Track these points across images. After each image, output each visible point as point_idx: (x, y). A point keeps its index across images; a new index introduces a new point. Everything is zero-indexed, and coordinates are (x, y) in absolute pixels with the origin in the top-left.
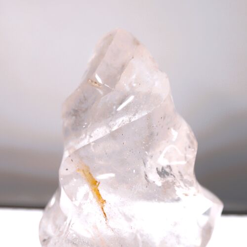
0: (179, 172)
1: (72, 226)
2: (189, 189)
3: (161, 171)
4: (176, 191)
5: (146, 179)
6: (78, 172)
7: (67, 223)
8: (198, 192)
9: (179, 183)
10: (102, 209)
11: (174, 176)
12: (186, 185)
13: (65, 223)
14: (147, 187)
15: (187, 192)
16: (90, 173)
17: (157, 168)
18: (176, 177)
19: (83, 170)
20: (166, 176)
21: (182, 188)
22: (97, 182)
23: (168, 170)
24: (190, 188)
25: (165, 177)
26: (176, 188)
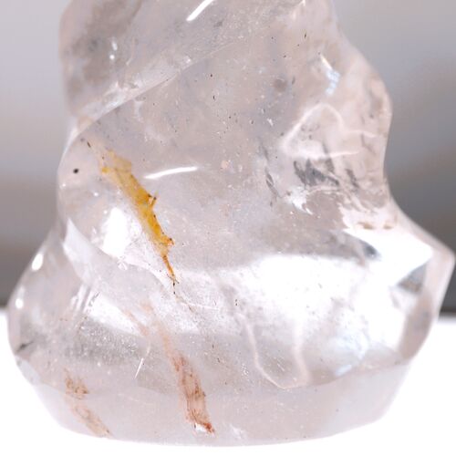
0: (350, 172)
1: (90, 305)
2: (372, 212)
3: (304, 168)
4: (342, 216)
5: (270, 185)
6: (104, 175)
7: (77, 300)
8: (396, 219)
9: (349, 198)
10: (165, 257)
11: (337, 183)
12: (366, 202)
13: (74, 299)
14: (271, 204)
15: (369, 219)
16: (132, 176)
17: (295, 163)
18: (341, 182)
19: (116, 170)
20: (317, 181)
21: (358, 209)
22: (150, 196)
23: (321, 169)
24: (376, 209)
25: (316, 184)
26: (343, 210)
